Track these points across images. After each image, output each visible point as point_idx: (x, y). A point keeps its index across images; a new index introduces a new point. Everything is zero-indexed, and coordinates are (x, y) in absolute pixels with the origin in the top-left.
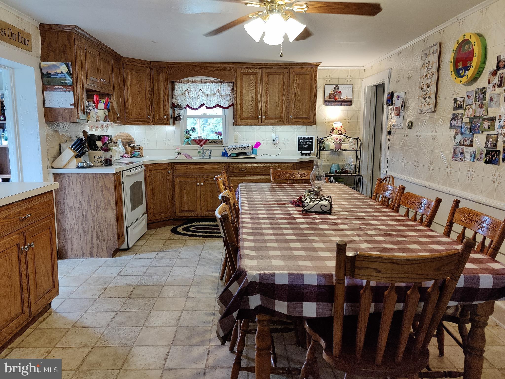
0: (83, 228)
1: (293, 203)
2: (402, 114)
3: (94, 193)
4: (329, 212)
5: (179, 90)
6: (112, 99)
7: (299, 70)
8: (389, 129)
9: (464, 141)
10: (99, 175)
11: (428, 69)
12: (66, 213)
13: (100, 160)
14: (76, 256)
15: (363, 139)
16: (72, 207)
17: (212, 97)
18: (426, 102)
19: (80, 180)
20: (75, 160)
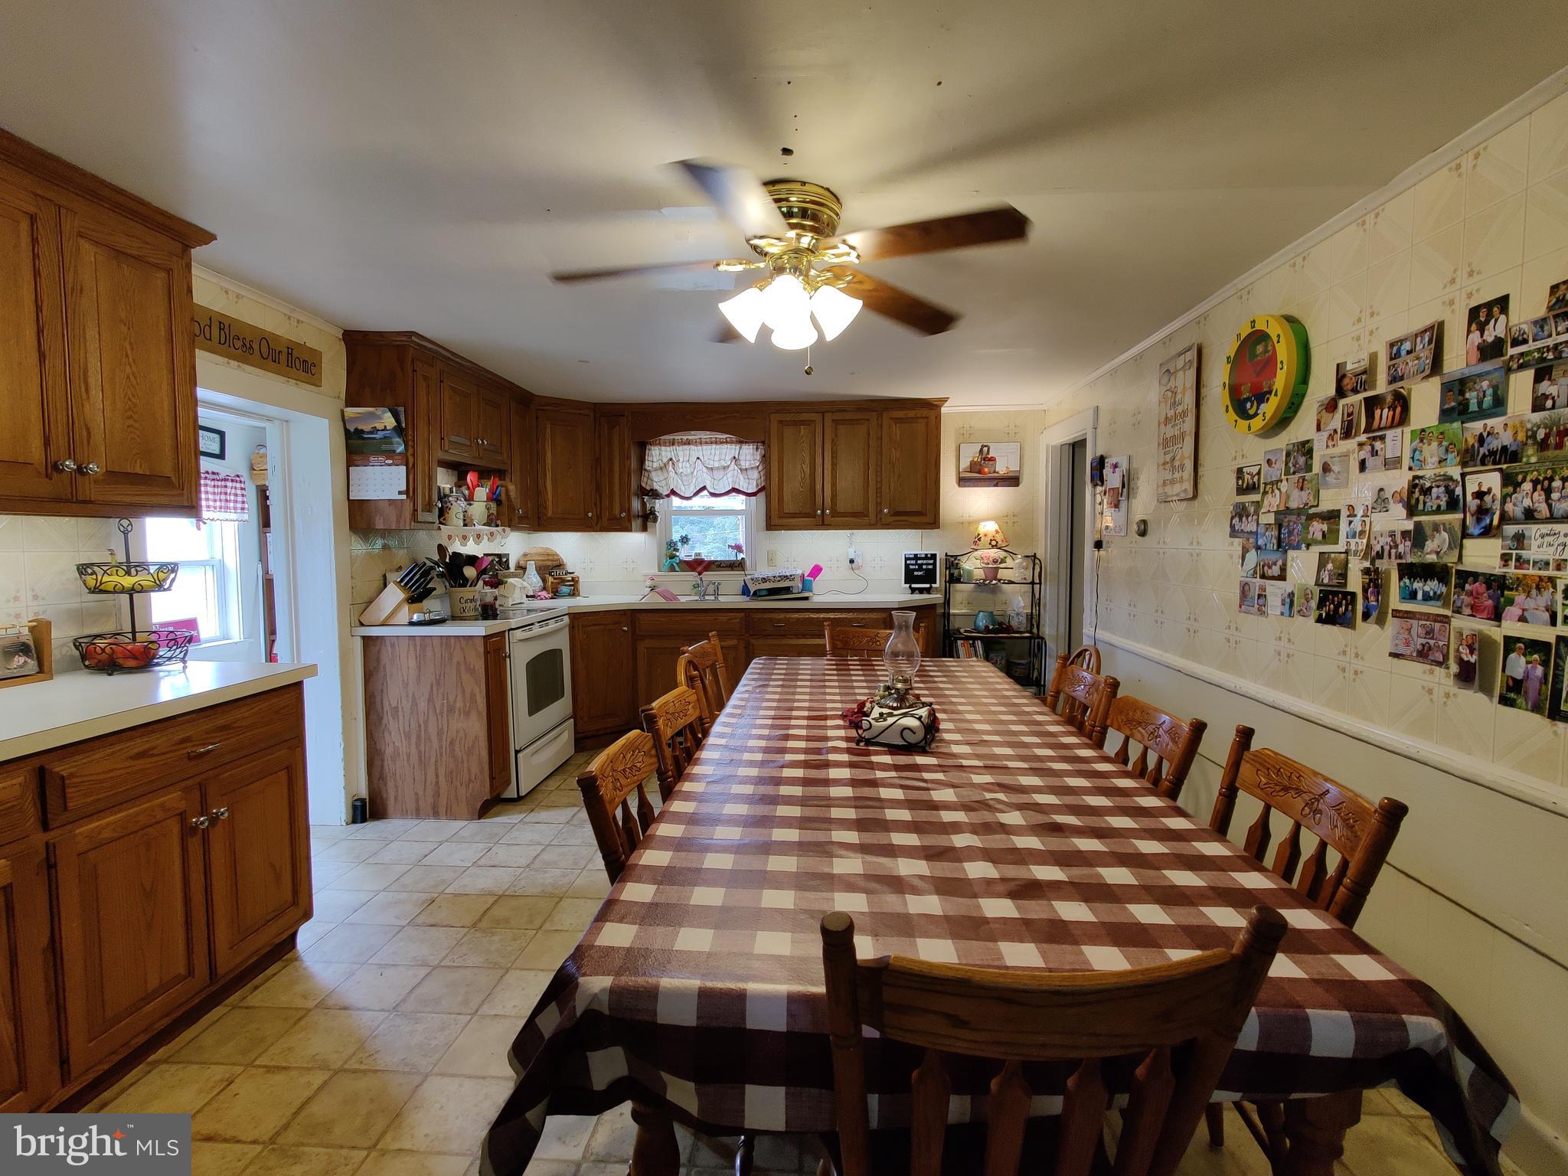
0: (420, 752)
1: (846, 716)
2: (1123, 505)
3: (442, 677)
4: (920, 747)
5: (655, 460)
6: (508, 480)
7: (901, 414)
8: (1097, 537)
9: (1263, 567)
10: (453, 641)
11: (1174, 404)
12: (385, 721)
13: (472, 605)
14: (404, 814)
15: (1046, 558)
16: (397, 707)
17: (722, 473)
18: (1175, 476)
19: (415, 650)
20: (406, 608)
